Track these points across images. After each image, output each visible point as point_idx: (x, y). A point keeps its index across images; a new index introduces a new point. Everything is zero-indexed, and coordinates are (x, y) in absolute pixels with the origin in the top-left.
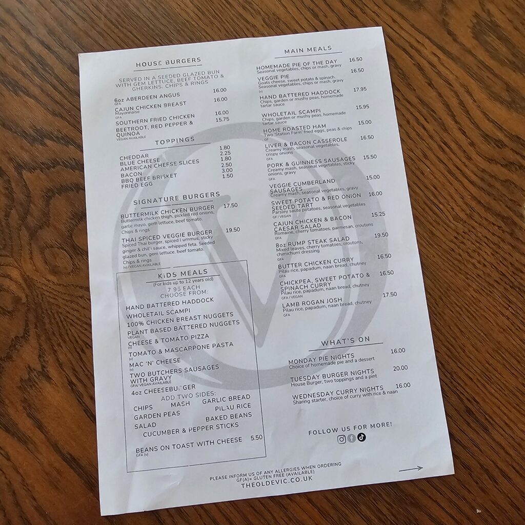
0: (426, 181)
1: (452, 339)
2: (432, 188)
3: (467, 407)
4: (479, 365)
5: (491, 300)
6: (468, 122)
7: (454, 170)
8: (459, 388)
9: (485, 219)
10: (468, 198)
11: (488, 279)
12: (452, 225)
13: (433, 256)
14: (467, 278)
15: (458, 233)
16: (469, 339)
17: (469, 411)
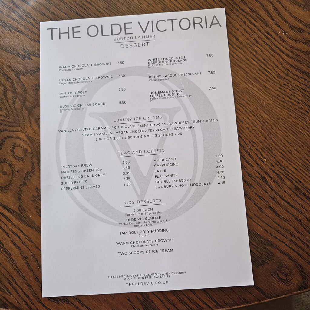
0: (259, 57)
1: (283, 148)
2: (263, 60)
3: (295, 186)
4: (301, 161)
5: (304, 123)
6: (280, 19)
7: (275, 49)
8: (290, 175)
9: (296, 75)
10: (285, 64)
11: (301, 110)
12: (277, 81)
13: (267, 100)
14: (289, 111)
15: (280, 85)
16: (293, 146)
17: (297, 188)
